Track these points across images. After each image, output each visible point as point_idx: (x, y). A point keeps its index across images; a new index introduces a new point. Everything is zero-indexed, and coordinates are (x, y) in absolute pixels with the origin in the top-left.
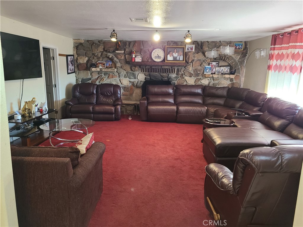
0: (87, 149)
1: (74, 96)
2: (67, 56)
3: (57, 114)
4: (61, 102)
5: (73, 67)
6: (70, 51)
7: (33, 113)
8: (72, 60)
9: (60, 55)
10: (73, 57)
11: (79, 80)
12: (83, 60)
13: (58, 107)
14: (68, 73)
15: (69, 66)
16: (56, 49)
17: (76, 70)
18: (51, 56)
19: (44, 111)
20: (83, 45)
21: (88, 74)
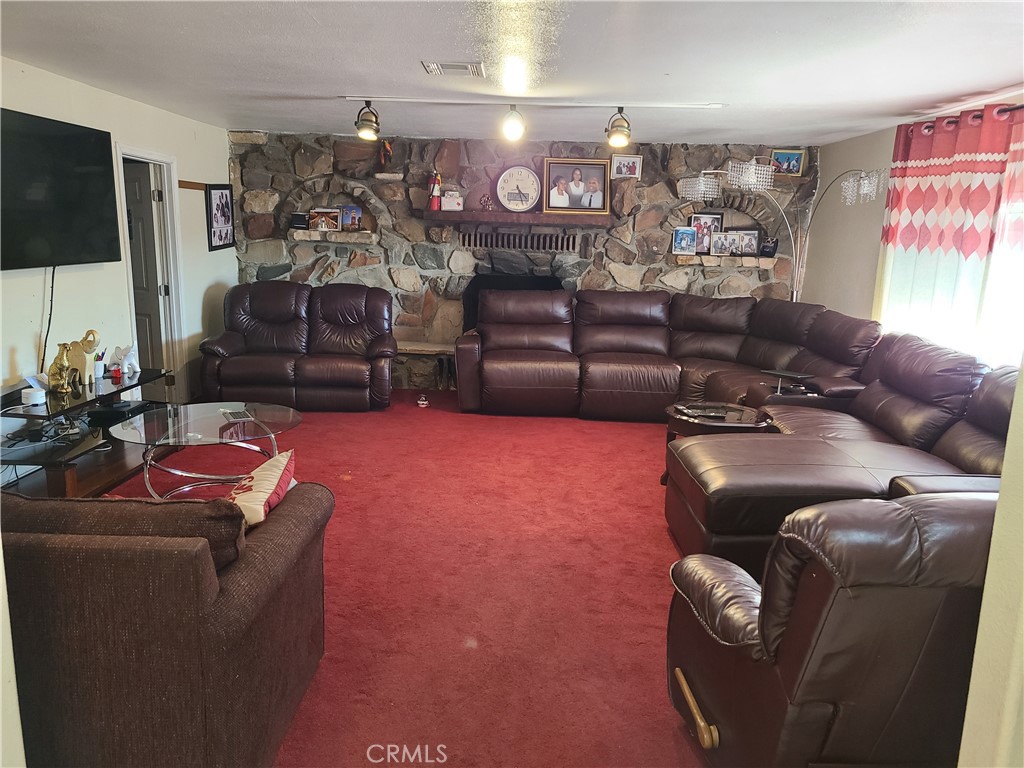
0: (271, 509)
1: (233, 327)
2: (208, 189)
3: (173, 387)
4: (185, 346)
5: (230, 228)
6: (220, 171)
7: (87, 382)
8: (227, 203)
9: (183, 184)
10: (227, 192)
11: (249, 270)
12: (264, 204)
13: (175, 363)
14: (212, 248)
15: (215, 224)
16: (168, 164)
17: (240, 236)
18: (153, 189)
19: (126, 376)
20: (262, 153)
21: (281, 251)
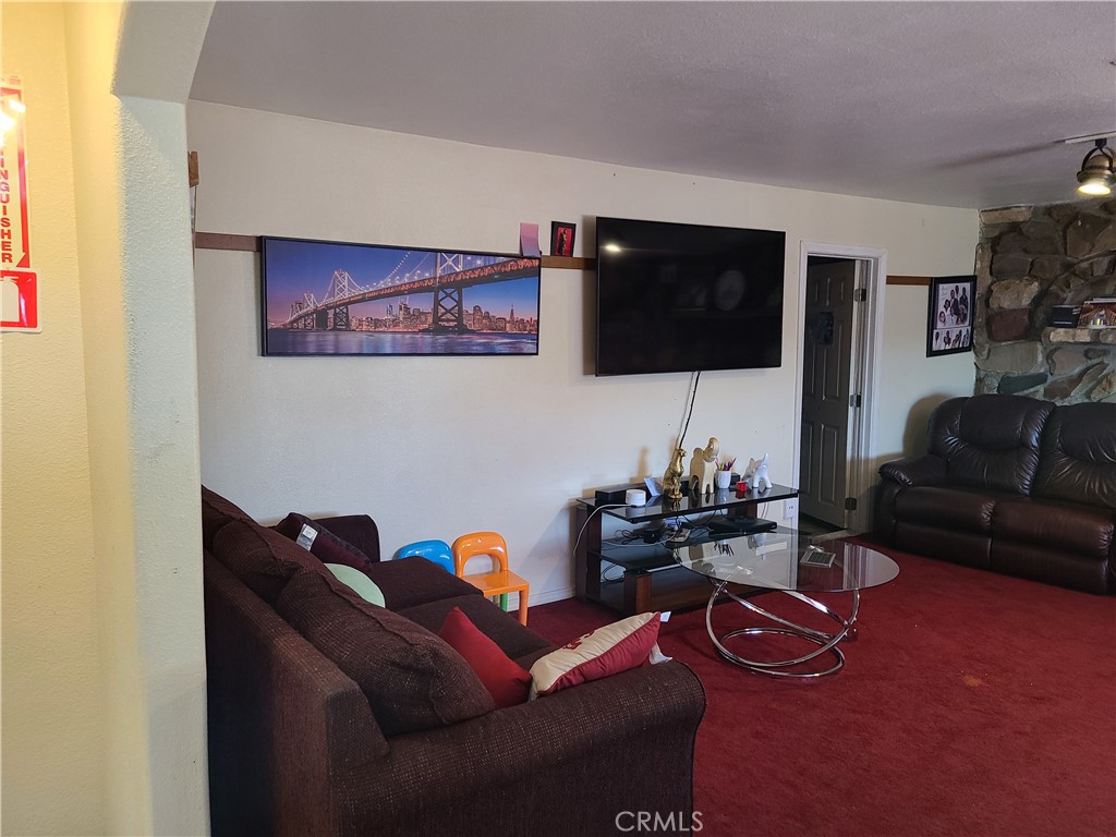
1: (936, 450)
2: (934, 283)
5: (965, 328)
6: (964, 260)
7: (704, 491)
8: (963, 299)
9: (891, 280)
10: (967, 285)
11: (988, 381)
12: (1020, 296)
14: (931, 353)
15: (940, 325)
16: (876, 260)
17: (979, 338)
18: (856, 287)
21: (1035, 356)
